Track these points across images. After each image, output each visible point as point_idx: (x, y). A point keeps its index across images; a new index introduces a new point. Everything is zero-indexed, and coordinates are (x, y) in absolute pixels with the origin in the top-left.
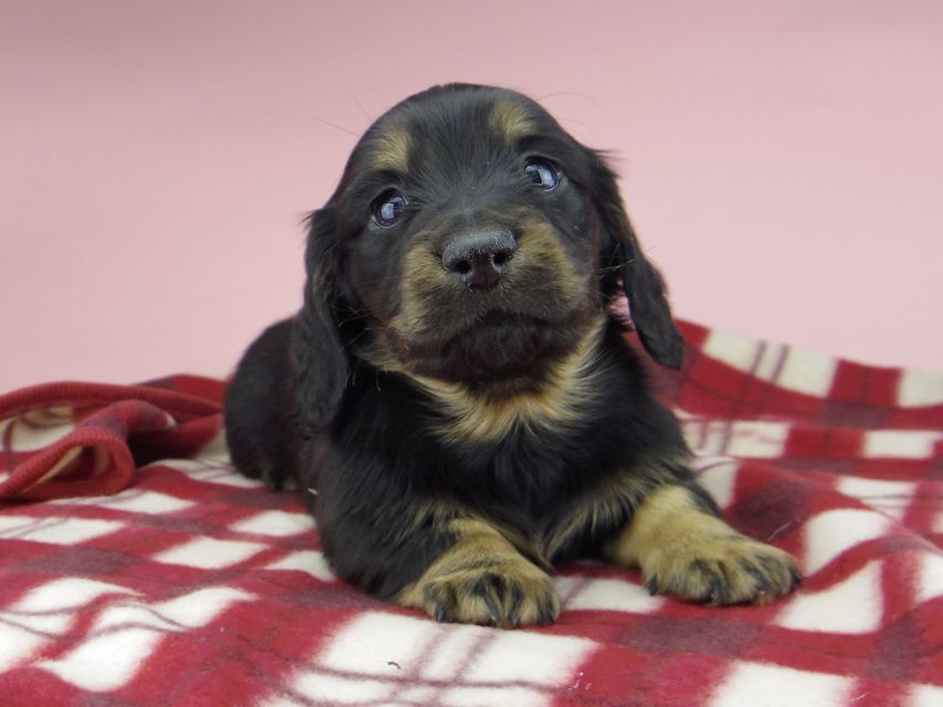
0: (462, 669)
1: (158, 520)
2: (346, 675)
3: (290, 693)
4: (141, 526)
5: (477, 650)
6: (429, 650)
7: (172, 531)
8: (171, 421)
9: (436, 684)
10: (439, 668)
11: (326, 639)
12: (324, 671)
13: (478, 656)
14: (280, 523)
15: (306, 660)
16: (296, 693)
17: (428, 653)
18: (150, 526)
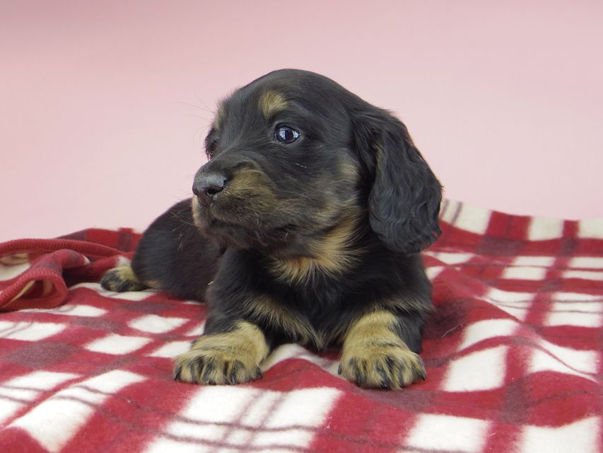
0: (263, 420)
1: (85, 320)
2: (197, 423)
3: (164, 434)
4: (77, 326)
5: (273, 408)
6: (246, 409)
7: (94, 330)
9: (249, 429)
10: (252, 419)
11: (187, 401)
12: (187, 421)
13: (273, 412)
14: (156, 324)
15: (174, 413)
16: (168, 434)
17: (245, 411)
18: (82, 326)
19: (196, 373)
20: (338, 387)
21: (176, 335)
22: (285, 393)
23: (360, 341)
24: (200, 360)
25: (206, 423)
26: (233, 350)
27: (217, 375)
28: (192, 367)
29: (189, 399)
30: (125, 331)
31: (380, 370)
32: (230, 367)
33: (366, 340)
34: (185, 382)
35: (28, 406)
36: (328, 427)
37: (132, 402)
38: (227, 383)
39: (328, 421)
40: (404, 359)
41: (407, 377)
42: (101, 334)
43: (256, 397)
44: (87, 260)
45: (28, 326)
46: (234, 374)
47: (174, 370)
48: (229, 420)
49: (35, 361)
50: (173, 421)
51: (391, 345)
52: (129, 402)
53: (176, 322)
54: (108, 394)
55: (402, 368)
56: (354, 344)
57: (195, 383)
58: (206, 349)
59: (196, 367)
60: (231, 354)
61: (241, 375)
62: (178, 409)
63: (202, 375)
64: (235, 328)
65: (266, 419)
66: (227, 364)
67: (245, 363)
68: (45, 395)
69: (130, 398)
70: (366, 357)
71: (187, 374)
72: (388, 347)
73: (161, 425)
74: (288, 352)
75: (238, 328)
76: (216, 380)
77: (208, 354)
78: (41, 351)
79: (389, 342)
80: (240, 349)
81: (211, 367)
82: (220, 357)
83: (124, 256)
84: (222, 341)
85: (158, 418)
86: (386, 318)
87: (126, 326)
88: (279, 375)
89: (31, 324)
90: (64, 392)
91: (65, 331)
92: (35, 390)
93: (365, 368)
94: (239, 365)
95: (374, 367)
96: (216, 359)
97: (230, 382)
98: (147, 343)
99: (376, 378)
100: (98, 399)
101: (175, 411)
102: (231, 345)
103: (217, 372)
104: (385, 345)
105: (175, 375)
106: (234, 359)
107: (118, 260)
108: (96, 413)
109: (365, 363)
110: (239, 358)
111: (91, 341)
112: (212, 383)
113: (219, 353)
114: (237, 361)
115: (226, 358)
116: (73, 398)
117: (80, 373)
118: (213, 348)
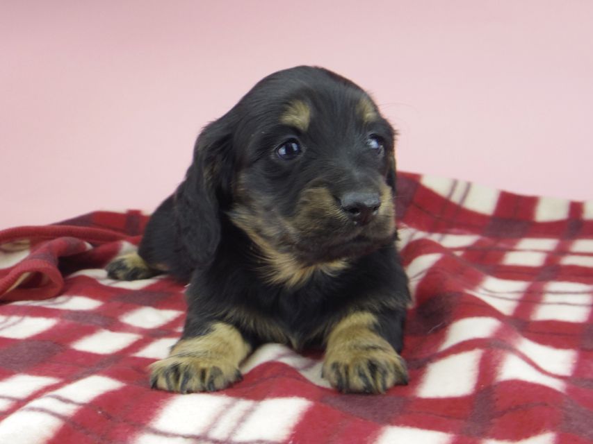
1: (77, 315)
2: (166, 434)
4: (68, 322)
5: (242, 420)
6: (216, 420)
7: (84, 325)
8: (89, 246)
9: (216, 442)
10: (219, 432)
11: (158, 411)
12: (156, 432)
14: (149, 318)
15: (144, 424)
17: (215, 423)
18: (72, 321)
19: (172, 382)
20: (308, 397)
21: (166, 331)
22: (257, 403)
23: (342, 344)
24: (176, 369)
25: (175, 435)
26: (209, 355)
27: (195, 382)
28: (166, 376)
29: (161, 409)
30: (115, 325)
31: (362, 375)
32: (208, 375)
33: (348, 343)
34: (161, 390)
37: (103, 413)
38: (204, 391)
39: (292, 435)
40: (386, 363)
41: (390, 381)
42: (89, 331)
43: (228, 407)
45: (20, 321)
46: (211, 382)
47: (150, 380)
48: (197, 432)
49: (17, 363)
50: (142, 433)
51: (374, 348)
52: (100, 412)
53: (169, 315)
54: (80, 404)
55: (385, 373)
56: (336, 348)
57: (171, 392)
58: (181, 356)
59: (171, 376)
60: (208, 360)
61: (219, 383)
62: (149, 420)
63: (180, 384)
64: (209, 331)
65: (233, 431)
66: (203, 373)
67: (223, 368)
68: (19, 404)
69: (100, 409)
70: (348, 361)
71: (162, 383)
72: (371, 350)
73: (129, 438)
74: (270, 353)
75: (213, 331)
76: (193, 389)
77: (184, 362)
78: (26, 351)
79: (371, 344)
80: (217, 352)
81: (188, 377)
82: (197, 364)
83: (129, 241)
84: (197, 345)
85: (127, 431)
86: (366, 318)
87: (117, 321)
88: (255, 380)
89: (22, 320)
90: (36, 403)
91: (55, 327)
92: (10, 398)
93: (347, 373)
94: (217, 372)
95: (357, 371)
96: (193, 366)
97: (207, 389)
98: (135, 340)
99: (357, 382)
100: (68, 410)
101: (145, 422)
102: (206, 349)
103: (194, 380)
104: (368, 348)
105: (151, 384)
106: (211, 366)
108: (64, 426)
109: (347, 368)
110: (217, 363)
111: (79, 339)
112: (189, 392)
113: (196, 360)
114: (214, 368)
115: (202, 365)
116: (42, 410)
117: (60, 377)
118: (189, 355)
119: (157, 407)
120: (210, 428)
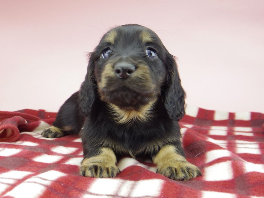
0: (129, 193)
1: (30, 147)
2: (97, 195)
4: (27, 150)
6: (119, 188)
7: (35, 153)
9: (123, 197)
10: (123, 193)
11: (89, 185)
12: (91, 194)
13: (133, 189)
14: (63, 150)
15: (85, 190)
17: (119, 189)
18: (29, 150)
19: (94, 173)
20: (161, 179)
21: (74, 155)
22: (136, 182)
24: (96, 167)
25: (101, 195)
28: (91, 170)
29: (91, 184)
30: (50, 153)
32: (110, 170)
34: (88, 177)
35: (12, 187)
36: (163, 197)
37: (64, 185)
38: (108, 177)
39: (162, 194)
41: (195, 174)
42: (39, 154)
43: (123, 183)
44: (26, 122)
45: (3, 150)
48: (112, 193)
49: (9, 166)
50: (84, 194)
51: (184, 162)
53: (72, 149)
54: (52, 181)
55: (193, 171)
59: (93, 170)
62: (86, 188)
63: (99, 174)
64: (100, 152)
65: (130, 193)
66: (107, 169)
67: (115, 167)
68: (19, 181)
69: (63, 183)
70: (176, 166)
71: (89, 173)
73: (79, 196)
75: (102, 152)
76: (104, 176)
78: (12, 161)
81: (101, 171)
83: (44, 121)
84: (97, 158)
85: (78, 192)
87: (50, 151)
89: (4, 149)
91: (21, 152)
92: (14, 179)
93: (176, 171)
94: (113, 169)
95: (181, 170)
96: (103, 167)
98: (61, 158)
99: (181, 175)
100: (48, 183)
101: (85, 189)
103: (104, 172)
104: (182, 162)
107: (41, 122)
108: (47, 190)
109: (175, 169)
111: (35, 157)
114: (112, 167)
115: (106, 166)
116: (35, 182)
117: (33, 171)
119: (89, 183)
120: (118, 192)
